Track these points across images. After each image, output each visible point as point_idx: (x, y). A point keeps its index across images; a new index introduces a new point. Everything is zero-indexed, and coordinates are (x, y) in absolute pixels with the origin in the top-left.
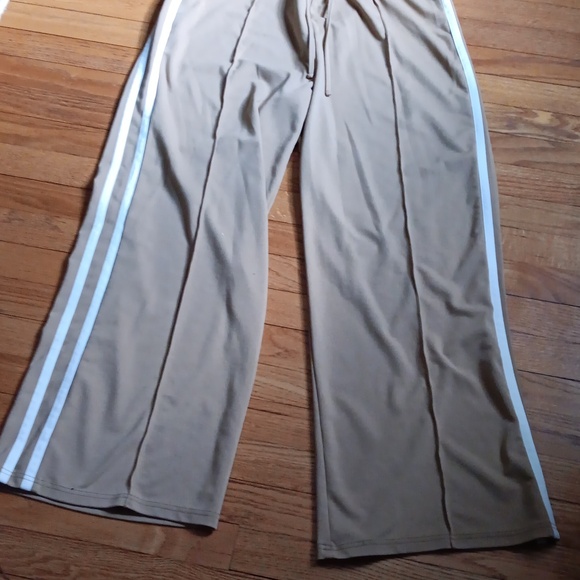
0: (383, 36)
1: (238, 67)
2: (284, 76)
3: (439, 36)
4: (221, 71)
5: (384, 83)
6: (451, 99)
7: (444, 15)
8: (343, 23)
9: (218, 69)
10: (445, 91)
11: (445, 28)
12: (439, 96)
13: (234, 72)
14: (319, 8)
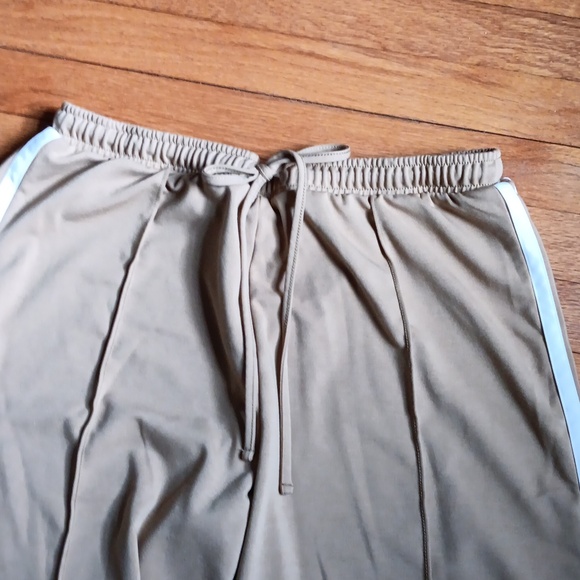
0: (400, 339)
1: (102, 425)
2: (195, 452)
3: (517, 333)
4: (67, 429)
5: (402, 460)
6: (543, 509)
7: (529, 291)
8: (318, 307)
9: (59, 425)
10: (529, 489)
11: (528, 314)
12: (515, 495)
13: (93, 437)
14: (270, 266)
